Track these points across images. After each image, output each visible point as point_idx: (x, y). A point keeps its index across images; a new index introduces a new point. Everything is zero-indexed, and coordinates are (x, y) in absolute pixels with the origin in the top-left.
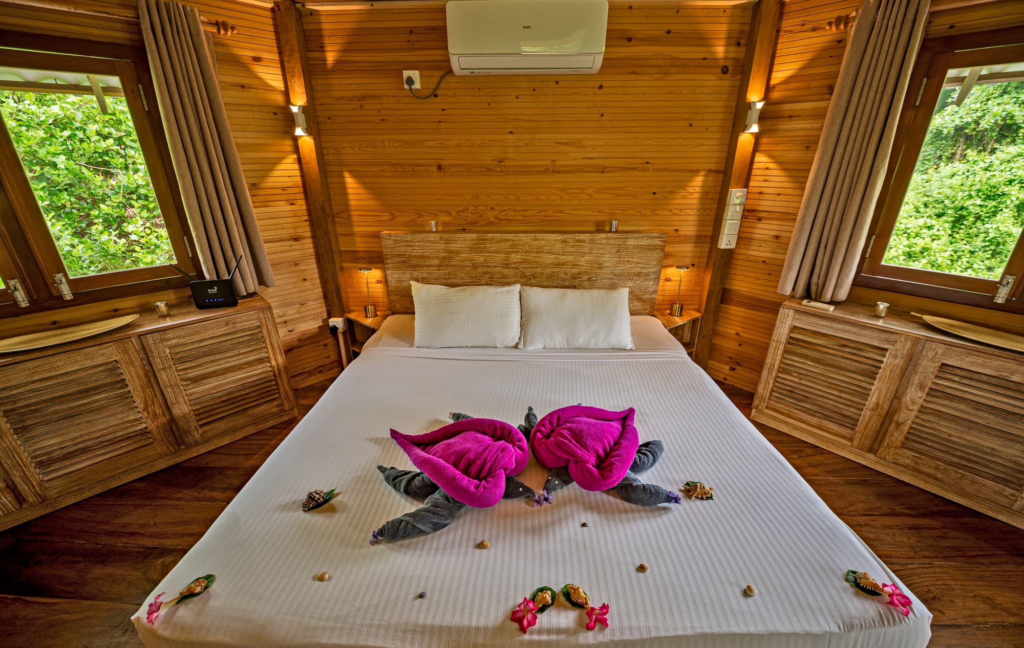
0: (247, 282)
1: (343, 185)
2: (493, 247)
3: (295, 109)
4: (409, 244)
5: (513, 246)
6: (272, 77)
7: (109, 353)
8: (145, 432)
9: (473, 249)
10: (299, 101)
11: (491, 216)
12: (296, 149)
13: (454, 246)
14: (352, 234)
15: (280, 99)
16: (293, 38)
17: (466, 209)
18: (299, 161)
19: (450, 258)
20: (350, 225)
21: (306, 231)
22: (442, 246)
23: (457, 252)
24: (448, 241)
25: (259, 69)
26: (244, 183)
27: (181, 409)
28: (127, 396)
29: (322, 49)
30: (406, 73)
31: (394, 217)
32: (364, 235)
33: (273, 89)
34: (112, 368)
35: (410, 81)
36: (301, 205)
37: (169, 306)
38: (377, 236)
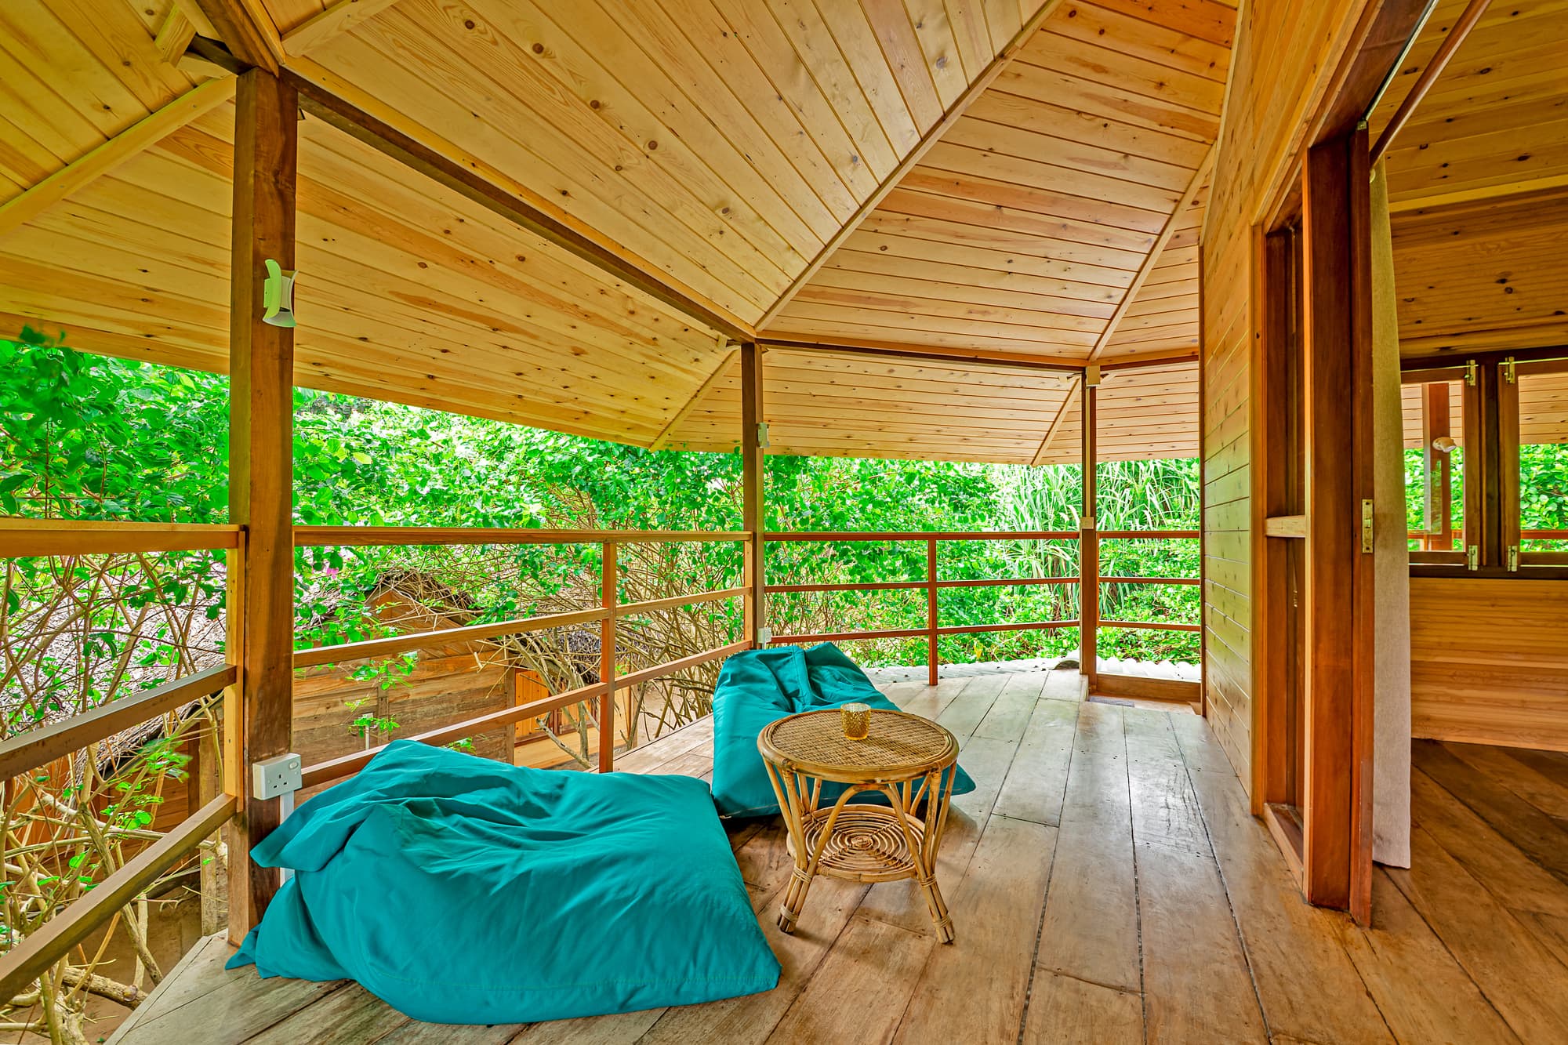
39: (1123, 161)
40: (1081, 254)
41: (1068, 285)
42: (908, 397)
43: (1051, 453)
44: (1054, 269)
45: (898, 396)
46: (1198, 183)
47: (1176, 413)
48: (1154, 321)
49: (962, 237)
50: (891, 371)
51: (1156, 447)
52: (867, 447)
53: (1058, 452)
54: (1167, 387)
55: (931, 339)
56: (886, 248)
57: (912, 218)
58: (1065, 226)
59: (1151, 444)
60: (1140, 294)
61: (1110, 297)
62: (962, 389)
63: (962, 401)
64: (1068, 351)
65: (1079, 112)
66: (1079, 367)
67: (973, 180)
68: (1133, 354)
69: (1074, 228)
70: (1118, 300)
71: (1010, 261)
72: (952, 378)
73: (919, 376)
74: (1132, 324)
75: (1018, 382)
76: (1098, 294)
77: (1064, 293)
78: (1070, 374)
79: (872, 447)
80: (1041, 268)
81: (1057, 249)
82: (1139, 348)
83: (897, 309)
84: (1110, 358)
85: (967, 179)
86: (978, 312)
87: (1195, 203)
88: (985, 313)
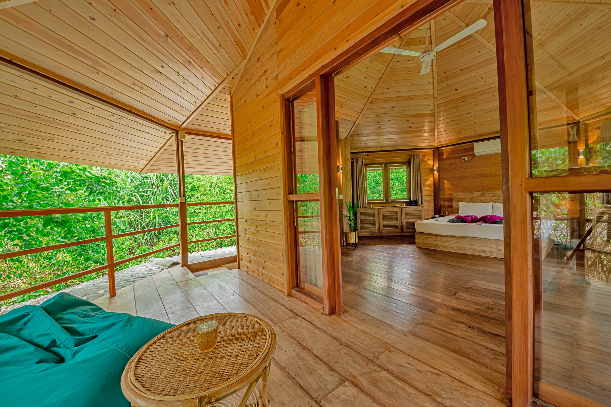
0: (419, 202)
1: (444, 183)
2: (487, 195)
3: (435, 168)
4: (460, 195)
5: (494, 195)
6: (431, 163)
7: (396, 210)
8: (397, 226)
9: (480, 196)
10: (436, 166)
11: (487, 188)
12: (434, 176)
13: (473, 196)
14: (444, 194)
15: (431, 166)
16: (437, 155)
17: (479, 186)
18: (434, 178)
19: (473, 199)
20: (444, 192)
21: (432, 194)
22: (470, 196)
23: (475, 197)
24: (472, 194)
25: (428, 162)
26: (422, 182)
27: (404, 224)
28: (397, 218)
29: (443, 156)
30: (463, 158)
31: (456, 189)
32: (447, 194)
33: (430, 165)
34: (397, 212)
35: (464, 159)
36: (433, 188)
37: (406, 205)
38: (451, 194)
39: (218, 47)
40: (192, 79)
41: (183, 90)
42: (79, 122)
43: (151, 168)
44: (179, 80)
45: (72, 120)
46: (236, 72)
47: (207, 157)
48: (208, 119)
49: (144, 41)
50: (72, 102)
51: (197, 170)
52: (35, 150)
53: (155, 168)
54: (206, 146)
55: (106, 91)
56: (94, 19)
57: (118, 11)
58: (190, 62)
59: (195, 168)
60: (206, 106)
61: (196, 103)
62: (116, 126)
63: (114, 132)
64: (173, 121)
65: (213, 14)
66: (176, 130)
67: (160, 13)
68: (197, 130)
69: (194, 66)
70: (198, 105)
71: (162, 67)
72: (111, 118)
73: (90, 111)
74: (200, 117)
75: (147, 129)
76: (192, 100)
77: (179, 93)
78: (171, 132)
79: (40, 151)
80: (174, 77)
81: (184, 72)
82: (200, 128)
83: (89, 63)
84: (188, 129)
85: (157, 10)
86: (138, 86)
87: (233, 78)
88: (141, 88)
